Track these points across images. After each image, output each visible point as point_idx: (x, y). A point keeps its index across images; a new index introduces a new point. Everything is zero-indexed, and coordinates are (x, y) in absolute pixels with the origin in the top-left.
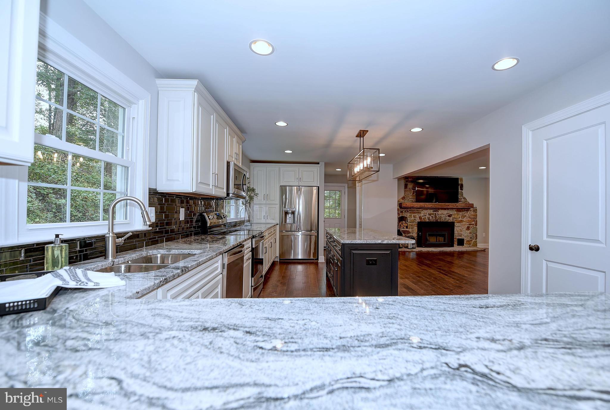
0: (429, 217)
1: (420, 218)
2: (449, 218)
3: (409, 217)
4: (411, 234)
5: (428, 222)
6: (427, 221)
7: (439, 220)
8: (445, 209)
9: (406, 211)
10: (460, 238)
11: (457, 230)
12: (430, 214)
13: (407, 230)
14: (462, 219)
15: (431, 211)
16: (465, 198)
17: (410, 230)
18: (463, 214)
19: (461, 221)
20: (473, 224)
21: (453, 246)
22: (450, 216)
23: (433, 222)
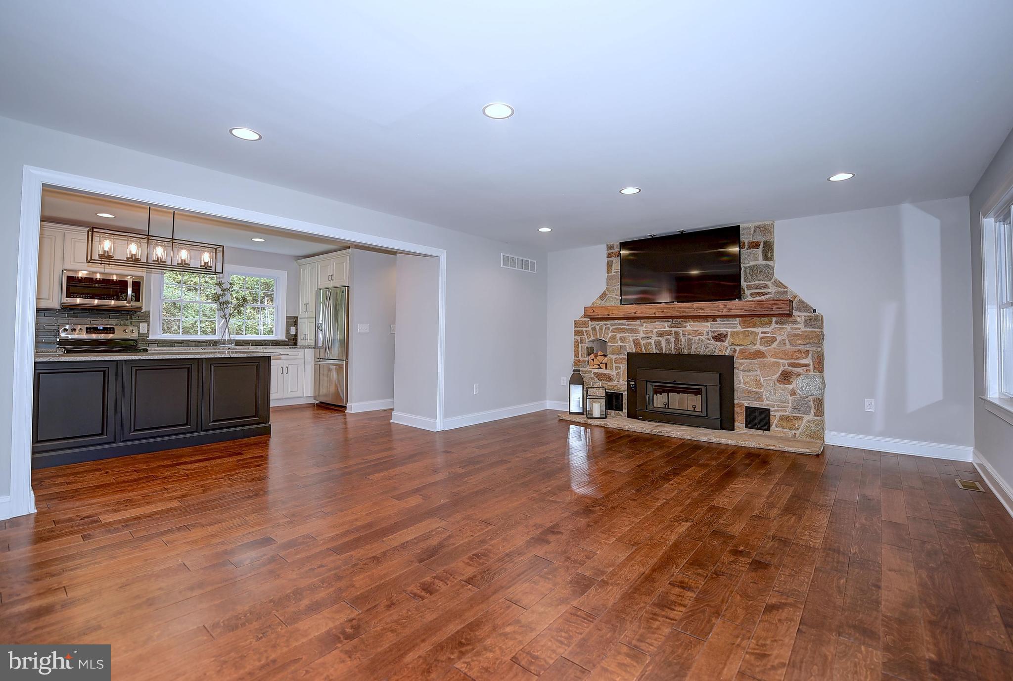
0: (659, 342)
1: (636, 343)
2: (718, 344)
3: (610, 342)
4: (615, 383)
5: (656, 354)
6: (654, 351)
7: (686, 352)
8: (705, 318)
9: (604, 327)
10: (757, 405)
11: (743, 380)
12: (660, 334)
13: (605, 372)
14: (763, 349)
15: (665, 326)
16: (778, 284)
17: (613, 373)
18: (765, 333)
19: (759, 354)
20: (807, 365)
21: (732, 429)
22: (719, 338)
23: (670, 354)
